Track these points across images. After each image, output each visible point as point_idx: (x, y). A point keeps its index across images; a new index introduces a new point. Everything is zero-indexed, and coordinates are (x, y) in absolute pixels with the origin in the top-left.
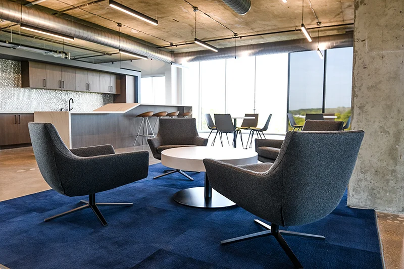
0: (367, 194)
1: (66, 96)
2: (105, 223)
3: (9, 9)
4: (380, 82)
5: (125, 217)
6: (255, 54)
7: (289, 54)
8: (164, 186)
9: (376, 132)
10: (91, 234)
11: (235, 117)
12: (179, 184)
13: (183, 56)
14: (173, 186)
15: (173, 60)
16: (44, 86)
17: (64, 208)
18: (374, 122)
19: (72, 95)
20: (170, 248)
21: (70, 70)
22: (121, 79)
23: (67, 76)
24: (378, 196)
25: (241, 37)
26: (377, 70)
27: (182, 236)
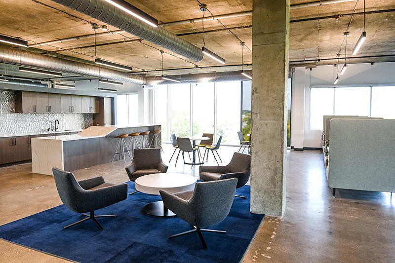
0: (260, 204)
1: (52, 118)
2: (102, 228)
3: (4, 52)
4: (265, 139)
5: (113, 224)
6: (213, 81)
7: (242, 82)
8: (137, 200)
9: (264, 168)
10: (95, 235)
11: (194, 139)
12: (148, 198)
13: (153, 80)
14: (144, 200)
15: (145, 83)
16: (35, 111)
17: (73, 219)
18: (263, 162)
19: (57, 117)
20: (141, 241)
21: (56, 96)
22: (99, 101)
23: (53, 101)
24: (266, 206)
25: (201, 68)
26: (264, 132)
27: (147, 234)
